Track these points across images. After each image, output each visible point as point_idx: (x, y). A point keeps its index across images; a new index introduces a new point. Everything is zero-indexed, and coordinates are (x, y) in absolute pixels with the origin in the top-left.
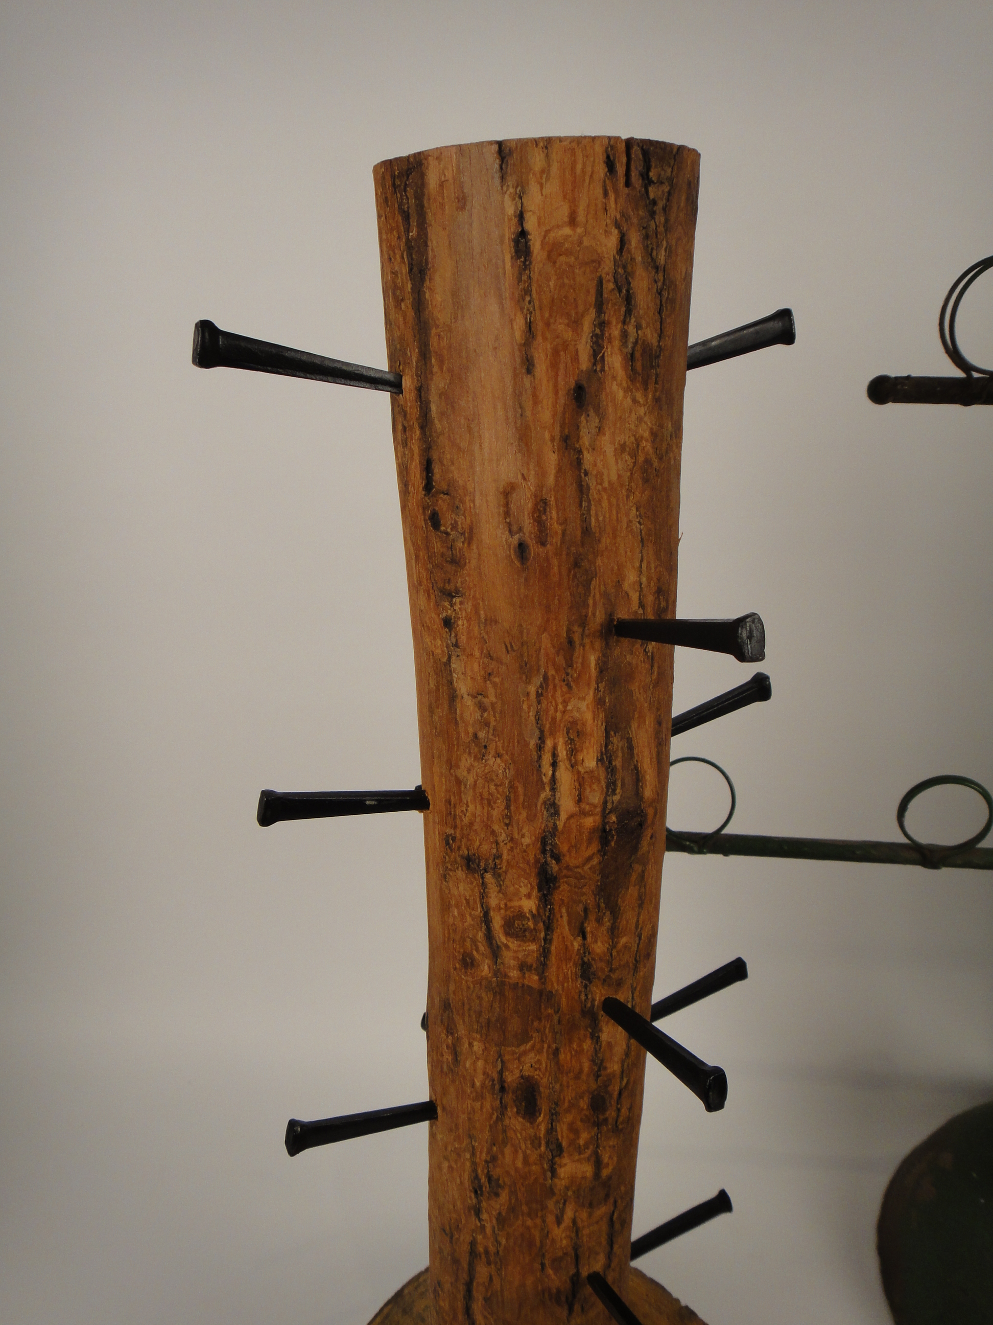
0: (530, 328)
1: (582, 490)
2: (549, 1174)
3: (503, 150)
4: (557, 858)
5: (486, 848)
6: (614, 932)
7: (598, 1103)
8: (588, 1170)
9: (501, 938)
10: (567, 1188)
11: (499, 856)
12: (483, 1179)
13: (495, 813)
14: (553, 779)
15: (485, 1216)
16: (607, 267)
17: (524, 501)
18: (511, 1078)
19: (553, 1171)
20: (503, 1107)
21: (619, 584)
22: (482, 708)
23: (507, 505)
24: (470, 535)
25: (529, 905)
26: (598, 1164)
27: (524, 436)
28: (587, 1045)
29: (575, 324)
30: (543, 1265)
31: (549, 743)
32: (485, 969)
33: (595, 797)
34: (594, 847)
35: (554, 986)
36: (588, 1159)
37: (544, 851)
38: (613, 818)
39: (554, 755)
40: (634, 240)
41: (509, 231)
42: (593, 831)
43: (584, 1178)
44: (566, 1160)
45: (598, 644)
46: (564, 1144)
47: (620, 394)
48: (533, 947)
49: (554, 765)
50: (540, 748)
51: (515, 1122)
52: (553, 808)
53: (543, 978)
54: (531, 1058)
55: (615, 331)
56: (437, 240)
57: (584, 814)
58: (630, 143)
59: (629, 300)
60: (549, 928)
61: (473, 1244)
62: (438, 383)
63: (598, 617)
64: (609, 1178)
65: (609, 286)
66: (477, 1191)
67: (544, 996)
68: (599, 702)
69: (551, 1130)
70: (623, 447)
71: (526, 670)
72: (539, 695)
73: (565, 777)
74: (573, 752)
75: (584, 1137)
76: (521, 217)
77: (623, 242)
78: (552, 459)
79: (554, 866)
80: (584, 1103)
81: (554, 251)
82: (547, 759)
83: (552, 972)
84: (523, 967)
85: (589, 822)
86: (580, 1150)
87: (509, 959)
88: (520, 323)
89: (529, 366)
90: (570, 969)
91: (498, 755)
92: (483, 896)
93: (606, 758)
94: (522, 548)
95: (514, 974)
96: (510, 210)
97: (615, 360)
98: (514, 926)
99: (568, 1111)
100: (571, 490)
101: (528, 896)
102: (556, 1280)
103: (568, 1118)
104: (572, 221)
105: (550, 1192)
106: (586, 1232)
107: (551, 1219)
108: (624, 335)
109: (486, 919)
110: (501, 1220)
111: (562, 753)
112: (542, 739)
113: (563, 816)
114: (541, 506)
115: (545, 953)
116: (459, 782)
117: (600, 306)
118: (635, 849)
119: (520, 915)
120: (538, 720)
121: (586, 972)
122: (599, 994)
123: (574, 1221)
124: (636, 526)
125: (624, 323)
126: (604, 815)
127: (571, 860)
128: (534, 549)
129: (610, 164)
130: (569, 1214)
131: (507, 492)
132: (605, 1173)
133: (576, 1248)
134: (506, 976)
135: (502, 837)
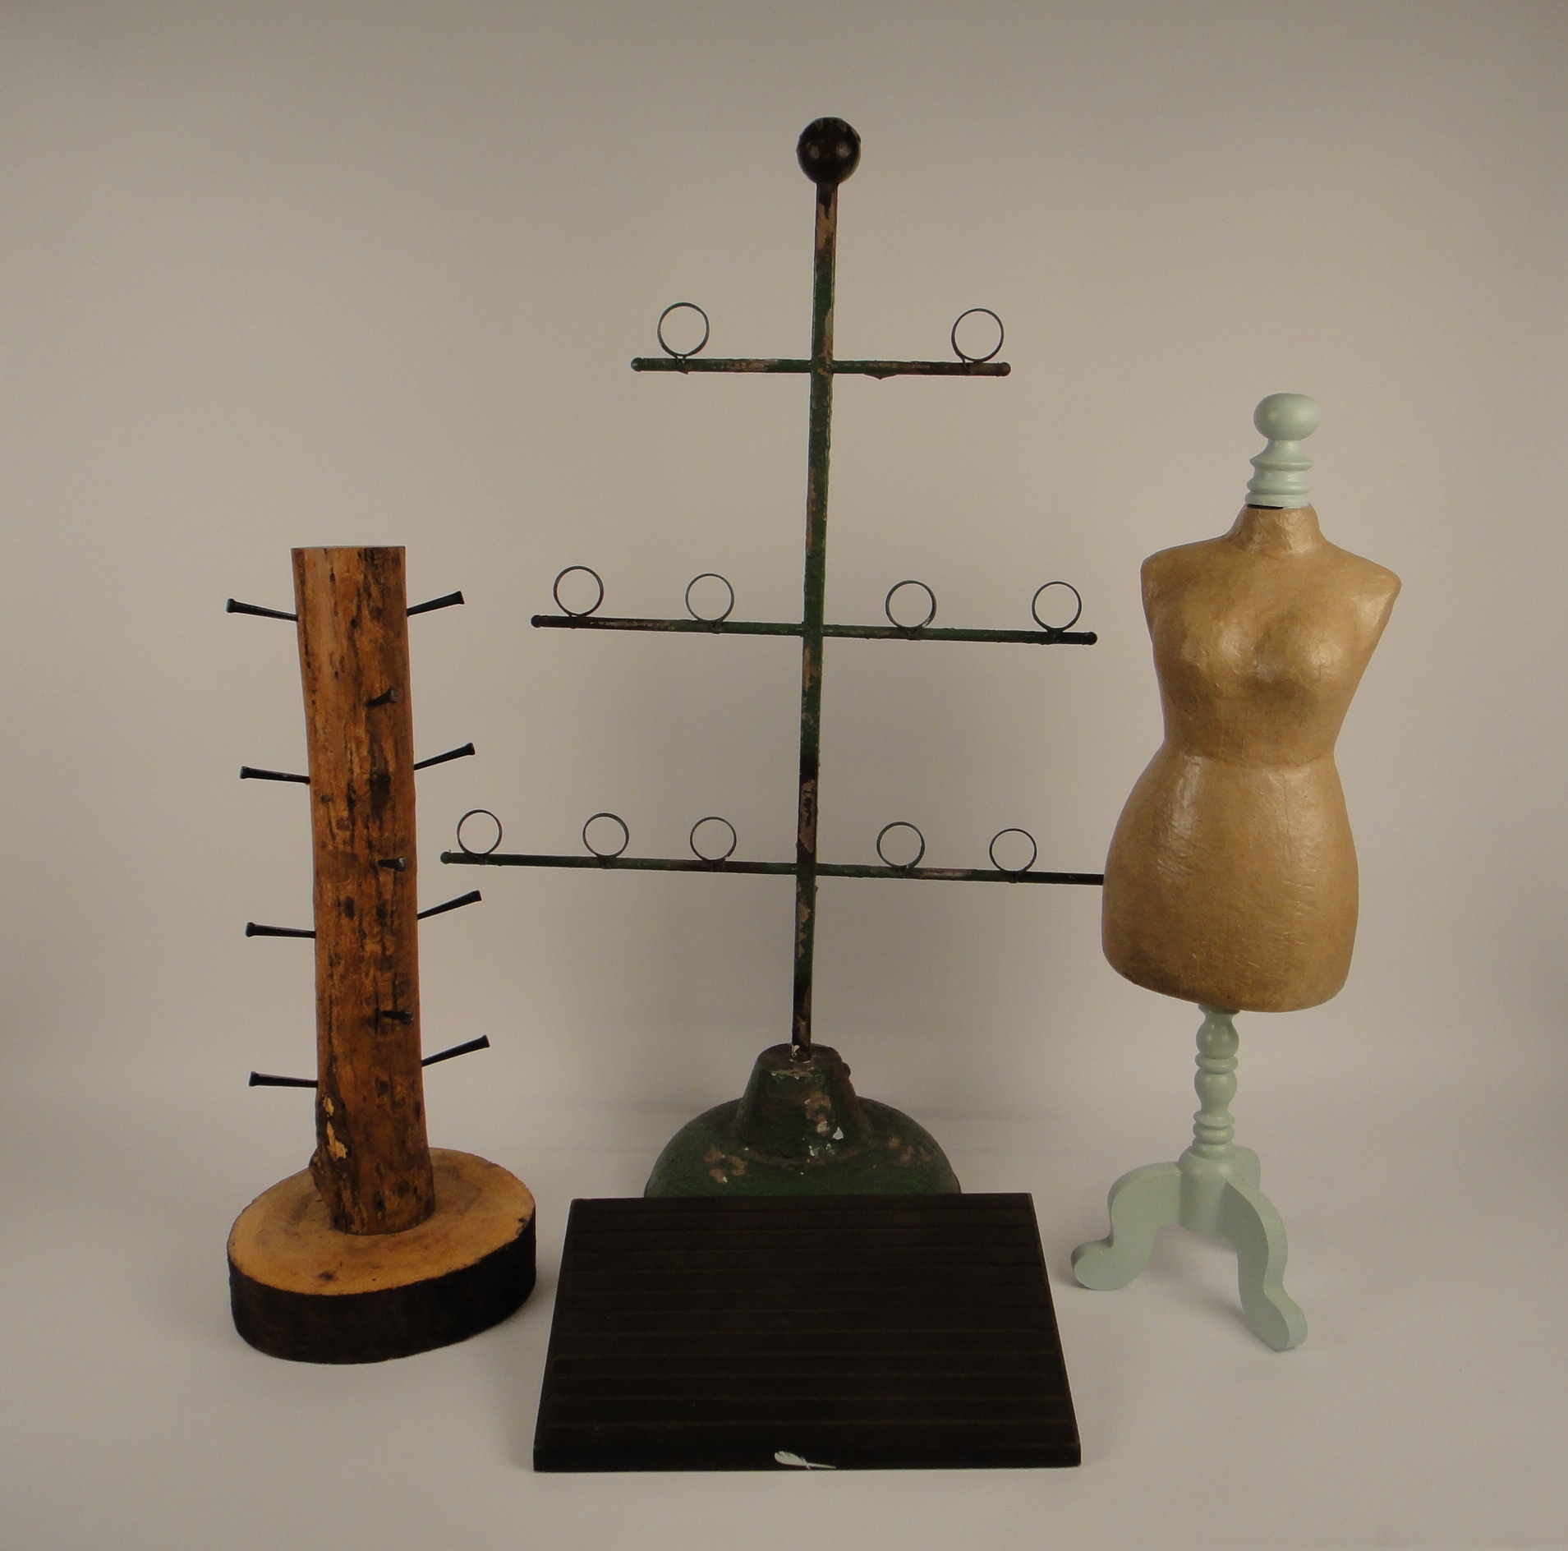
0: (336, 603)
1: (356, 654)
2: (361, 949)
3: (326, 550)
4: (354, 792)
5: (329, 791)
6: (381, 828)
7: (381, 913)
8: (379, 949)
9: (336, 830)
10: (370, 957)
11: (333, 794)
12: (333, 956)
13: (332, 776)
14: (351, 760)
15: (335, 977)
16: (361, 585)
17: (337, 658)
18: (342, 898)
19: (362, 947)
20: (340, 914)
21: (372, 687)
22: (325, 733)
23: (331, 659)
24: (320, 671)
25: (345, 814)
26: (384, 949)
27: (336, 634)
28: (373, 881)
29: (351, 601)
30: (361, 1001)
31: (349, 746)
32: (330, 847)
33: (367, 766)
34: (368, 787)
35: (357, 852)
36: (378, 942)
37: (349, 789)
38: (375, 776)
39: (351, 750)
40: (370, 577)
41: (329, 573)
42: (367, 780)
43: (377, 953)
44: (368, 941)
45: (365, 708)
46: (367, 932)
47: (369, 623)
48: (348, 833)
49: (351, 754)
50: (346, 747)
51: (345, 921)
52: (351, 771)
53: (352, 847)
54: (350, 887)
55: (365, 603)
56: (308, 575)
57: (364, 773)
58: (366, 550)
59: (369, 595)
60: (354, 824)
61: (330, 996)
62: (309, 618)
63: (365, 698)
64: (391, 957)
65: (362, 590)
66: (331, 964)
67: (354, 857)
68: (367, 731)
69: (360, 924)
70: (370, 640)
71: (339, 717)
72: (345, 727)
73: (356, 759)
74: (358, 748)
75: (376, 930)
76: (332, 569)
77: (366, 577)
78: (345, 642)
79: (353, 796)
80: (374, 912)
81: (343, 580)
82: (349, 752)
83: (356, 845)
84: (345, 843)
85: (366, 777)
86: (374, 936)
87: (339, 840)
88: (333, 601)
89: (336, 614)
90: (364, 844)
91: (332, 752)
92: (328, 813)
93: (371, 752)
94: (336, 673)
95: (341, 847)
96: (329, 567)
97: (366, 613)
98: (340, 826)
99: (367, 915)
100: (353, 654)
101: (344, 810)
102: (368, 1011)
103: (368, 919)
104: (348, 571)
105: (362, 959)
106: (380, 984)
107: (363, 974)
108: (368, 605)
109: (330, 823)
110: (343, 978)
111: (354, 749)
112: (346, 744)
113: (355, 775)
114: (342, 659)
115: (352, 836)
116: (319, 766)
117: (359, 595)
118: (387, 792)
119: (342, 819)
120: (345, 736)
121: (370, 845)
122: (377, 858)
123: (374, 977)
124: (379, 668)
125: (368, 601)
126: (372, 774)
127: (360, 793)
128: (340, 674)
129: (359, 555)
130: (372, 973)
131: (331, 655)
132: (388, 953)
133: (376, 993)
134: (338, 848)
135: (334, 786)
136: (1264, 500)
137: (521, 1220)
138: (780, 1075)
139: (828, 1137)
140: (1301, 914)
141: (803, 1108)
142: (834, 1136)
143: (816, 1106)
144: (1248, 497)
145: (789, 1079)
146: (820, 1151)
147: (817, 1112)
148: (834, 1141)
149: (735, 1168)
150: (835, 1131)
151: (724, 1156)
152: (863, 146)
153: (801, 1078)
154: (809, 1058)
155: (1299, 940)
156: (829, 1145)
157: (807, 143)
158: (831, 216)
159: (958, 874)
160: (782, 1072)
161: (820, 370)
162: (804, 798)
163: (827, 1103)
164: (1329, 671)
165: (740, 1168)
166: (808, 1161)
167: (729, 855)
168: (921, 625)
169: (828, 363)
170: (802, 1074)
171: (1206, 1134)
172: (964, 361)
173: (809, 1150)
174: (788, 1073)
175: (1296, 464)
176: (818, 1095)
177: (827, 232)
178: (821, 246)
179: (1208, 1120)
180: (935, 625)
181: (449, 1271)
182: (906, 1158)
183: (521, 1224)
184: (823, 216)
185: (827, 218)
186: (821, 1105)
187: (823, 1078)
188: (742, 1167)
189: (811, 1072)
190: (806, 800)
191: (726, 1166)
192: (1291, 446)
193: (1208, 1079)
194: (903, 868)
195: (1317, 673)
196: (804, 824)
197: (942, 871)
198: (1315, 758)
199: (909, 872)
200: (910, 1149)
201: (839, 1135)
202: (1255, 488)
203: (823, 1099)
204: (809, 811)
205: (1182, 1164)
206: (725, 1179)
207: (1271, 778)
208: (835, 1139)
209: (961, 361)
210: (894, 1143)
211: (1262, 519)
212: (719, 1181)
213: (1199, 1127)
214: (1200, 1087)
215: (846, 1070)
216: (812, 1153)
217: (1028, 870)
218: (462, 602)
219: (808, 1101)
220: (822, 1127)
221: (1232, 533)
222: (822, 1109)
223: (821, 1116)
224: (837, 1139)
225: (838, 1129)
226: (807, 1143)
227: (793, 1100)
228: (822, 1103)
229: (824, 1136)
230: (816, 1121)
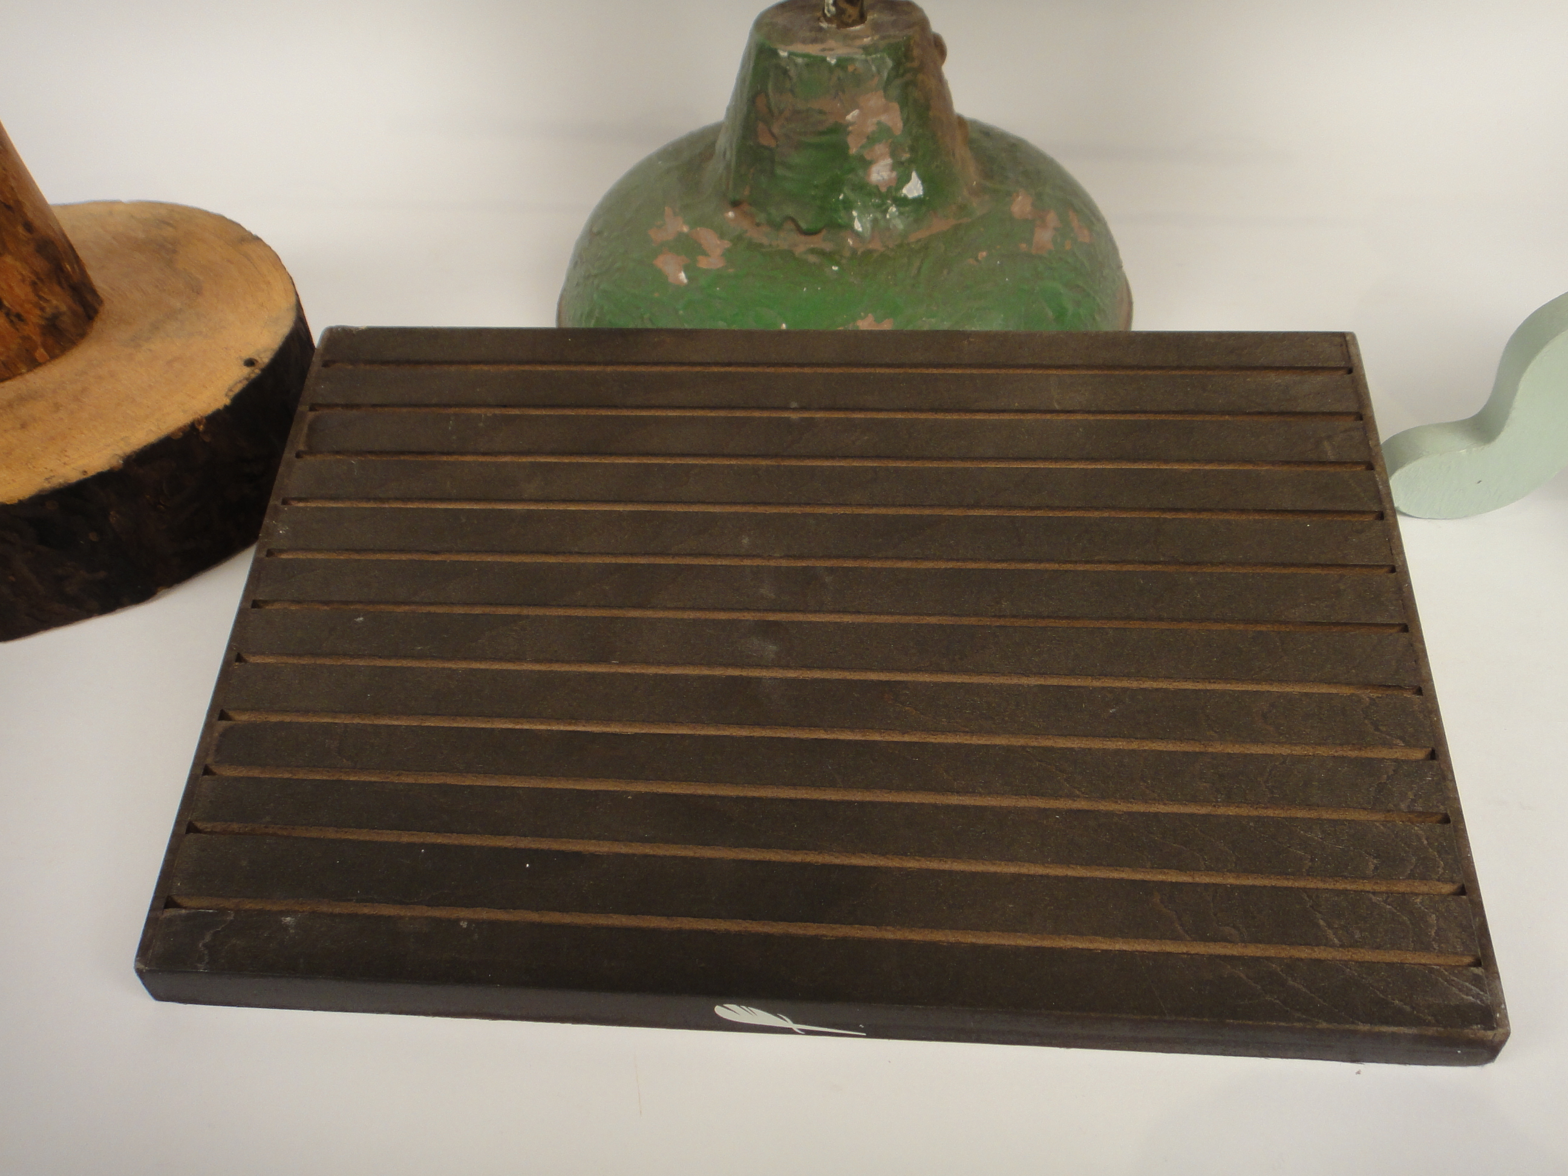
137: (250, 363)
138: (797, 55)
139: (892, 195)
141: (839, 129)
142: (905, 191)
143: (870, 127)
145: (816, 63)
146: (875, 221)
147: (872, 140)
148: (902, 202)
149: (705, 254)
150: (908, 179)
151: (685, 229)
153: (842, 63)
154: (862, 18)
156: (893, 208)
160: (799, 48)
163: (894, 119)
165: (713, 261)
166: (850, 242)
170: (843, 51)
173: (852, 219)
174: (814, 50)
176: (875, 100)
181: (47, 485)
182: (1044, 237)
183: (246, 371)
186: (879, 123)
187: (890, 63)
188: (718, 251)
189: (866, 49)
191: (688, 248)
200: (1052, 218)
201: (914, 188)
203: (886, 110)
206: (682, 276)
208: (905, 198)
210: (1021, 205)
212: (671, 280)
215: (938, 48)
216: (858, 226)
219: (856, 112)
220: (880, 173)
222: (884, 132)
223: (881, 148)
224: (910, 196)
225: (914, 175)
226: (848, 205)
227: (821, 112)
228: (884, 118)
229: (883, 190)
230: (868, 158)
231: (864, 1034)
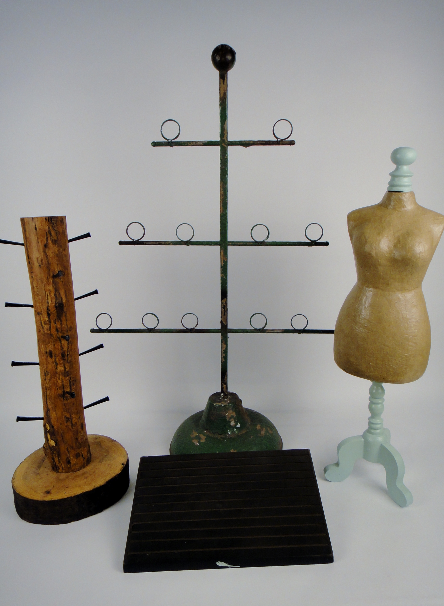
0: (38, 238)
1: (47, 258)
2: (56, 369)
3: (32, 218)
4: (50, 310)
5: (40, 310)
6: (61, 324)
7: (63, 355)
8: (63, 369)
9: (43, 325)
10: (60, 372)
11: (41, 311)
12: (46, 372)
13: (41, 304)
14: (48, 298)
15: (47, 380)
16: (47, 231)
17: (40, 259)
18: (48, 351)
19: (57, 368)
20: (47, 356)
21: (54, 270)
22: (37, 289)
23: (37, 260)
24: (33, 264)
25: (47, 319)
26: (65, 368)
27: (39, 251)
28: (59, 344)
29: (44, 237)
30: (57, 388)
31: (46, 293)
32: (42, 331)
33: (54, 301)
34: (55, 309)
35: (52, 333)
36: (63, 366)
37: (47, 310)
38: (57, 304)
39: (47, 294)
40: (51, 227)
41: (34, 227)
42: (54, 306)
43: (62, 370)
44: (58, 366)
45: (52, 278)
46: (58, 363)
47: (51, 246)
48: (48, 326)
49: (47, 296)
50: (45, 294)
51: (49, 359)
52: (48, 302)
53: (50, 332)
54: (50, 346)
55: (49, 238)
56: (26, 227)
57: (53, 303)
58: (48, 217)
59: (51, 235)
60: (50, 323)
61: (46, 387)
62: (28, 245)
63: (52, 275)
65: (48, 233)
66: (45, 375)
67: (51, 335)
68: (53, 287)
69: (55, 360)
70: (53, 252)
71: (42, 282)
72: (44, 286)
73: (49, 298)
74: (50, 294)
75: (61, 362)
76: (35, 225)
77: (49, 228)
78: (42, 254)
79: (49, 312)
80: (60, 355)
81: (40, 229)
82: (46, 295)
83: (52, 330)
84: (47, 330)
85: (54, 304)
86: (61, 364)
87: (45, 329)
88: (36, 238)
89: (38, 242)
90: (55, 330)
91: (40, 295)
92: (40, 319)
93: (55, 295)
94: (40, 265)
95: (46, 331)
96: (34, 224)
97: (50, 241)
98: (45, 323)
99: (57, 356)
100: (46, 258)
101: (46, 317)
102: (60, 392)
103: (58, 358)
104: (42, 226)
105: (56, 373)
106: (64, 382)
107: (58, 379)
108: (51, 239)
109: (41, 322)
110: (50, 380)
111: (49, 294)
112: (45, 292)
113: (50, 304)
114: (42, 260)
115: (50, 327)
116: (36, 301)
117: (47, 235)
118: (63, 310)
119: (46, 321)
120: (45, 289)
121: (57, 331)
122: (60, 335)
123: (62, 379)
124: (56, 263)
125: (50, 237)
126: (56, 304)
127: (52, 311)
128: (41, 266)
129: (46, 219)
130: (61, 378)
131: (37, 258)
132: (67, 370)
133: (63, 385)
134: (45, 332)
135: (42, 308)
136: (395, 189)
137: (123, 464)
138: (217, 405)
139: (235, 427)
140: (411, 347)
141: (225, 417)
142: (237, 426)
143: (230, 416)
144: (388, 188)
145: (220, 406)
146: (232, 432)
147: (231, 418)
148: (237, 428)
149: (201, 439)
150: (237, 424)
151: (197, 434)
152: (237, 56)
153: (225, 406)
154: (227, 398)
155: (411, 357)
156: (235, 429)
157: (215, 54)
158: (225, 84)
159: (279, 331)
160: (217, 403)
161: (223, 144)
162: (222, 305)
163: (234, 414)
164: (423, 254)
165: (203, 441)
166: (228, 436)
167: (196, 326)
168: (264, 240)
169: (226, 141)
170: (225, 404)
171: (373, 426)
172: (278, 140)
173: (228, 431)
174: (220, 404)
175: (409, 174)
176: (231, 411)
177: (224, 90)
178: (222, 96)
179: (373, 421)
180: (270, 240)
181: (95, 487)
182: (263, 433)
183: (123, 466)
184: (222, 84)
185: (224, 84)
186: (232, 415)
187: (233, 405)
188: (204, 439)
189: (229, 403)
190: (223, 306)
191: (198, 438)
192: (405, 168)
193: (374, 406)
194: (259, 330)
195: (419, 256)
196: (223, 315)
197: (274, 330)
198: (416, 288)
199: (262, 331)
200: (264, 429)
201: (238, 426)
202: (391, 184)
203: (233, 413)
204: (224, 310)
205: (364, 436)
206: (198, 444)
207: (400, 296)
209: (277, 140)
210: (258, 427)
211: (394, 196)
212: (196, 444)
213: (370, 423)
214: (371, 409)
215: (241, 401)
216: (229, 433)
217: (305, 329)
218: (90, 237)
219: (228, 414)
220: (232, 423)
221: (382, 203)
222: (232, 417)
223: (232, 419)
224: (238, 427)
225: (238, 423)
226: (227, 429)
227: (222, 414)
228: (232, 414)
229: (233, 426)
230: (230, 421)
231: (240, 567)
